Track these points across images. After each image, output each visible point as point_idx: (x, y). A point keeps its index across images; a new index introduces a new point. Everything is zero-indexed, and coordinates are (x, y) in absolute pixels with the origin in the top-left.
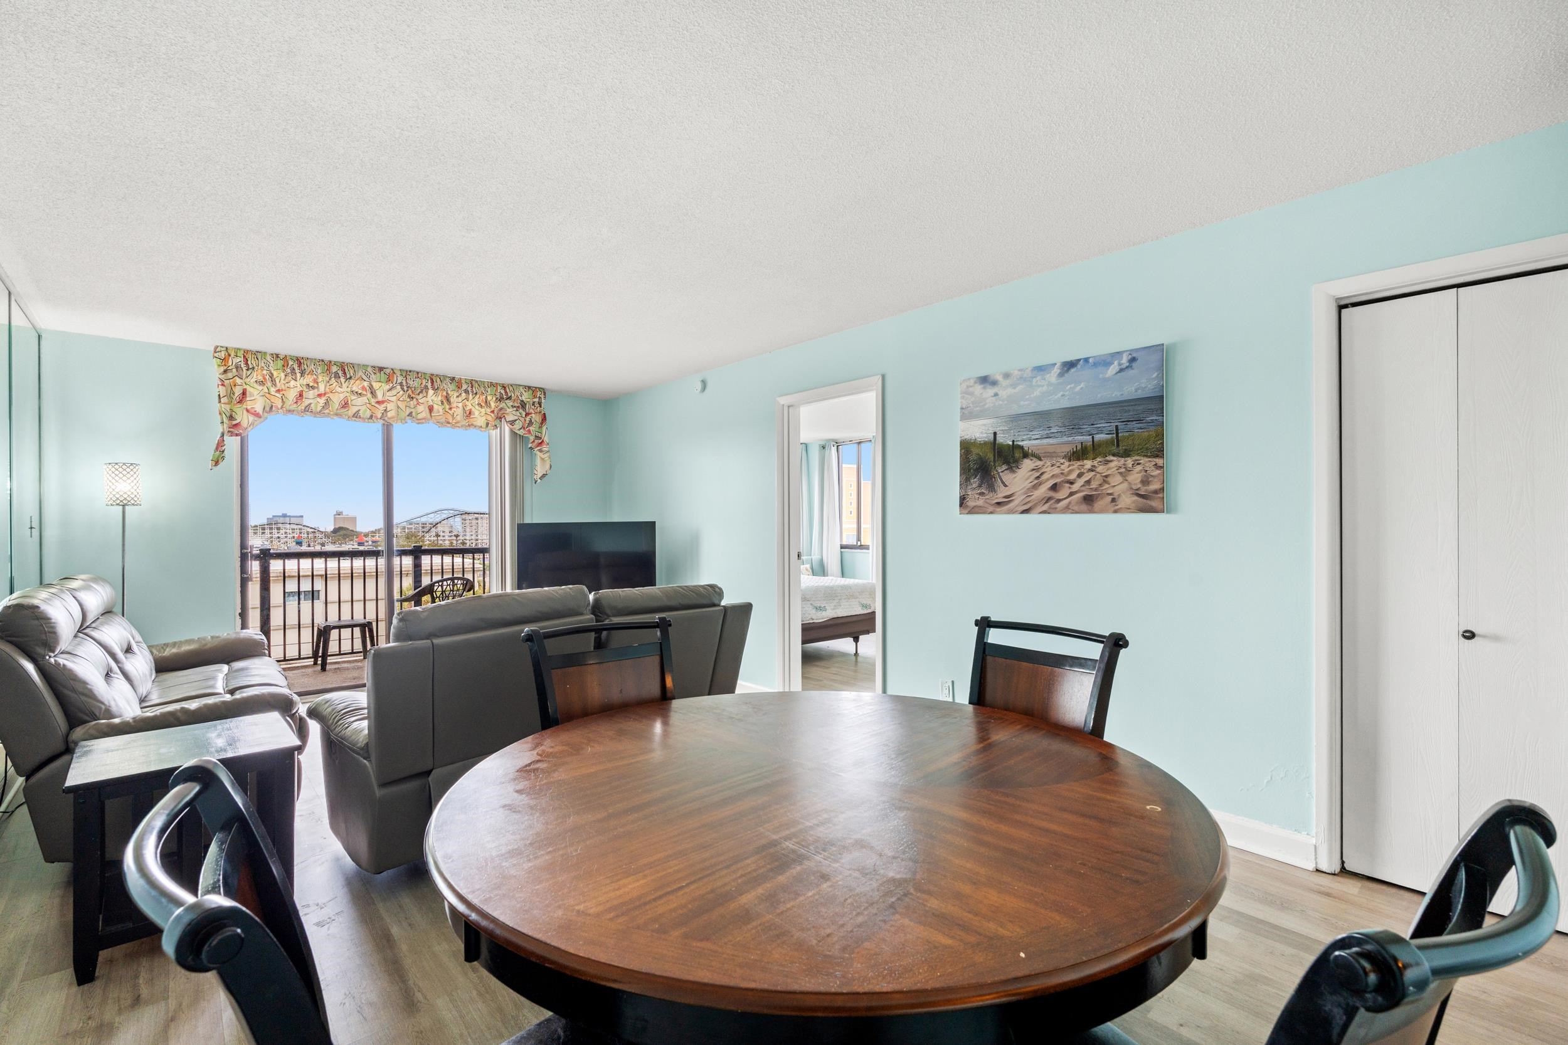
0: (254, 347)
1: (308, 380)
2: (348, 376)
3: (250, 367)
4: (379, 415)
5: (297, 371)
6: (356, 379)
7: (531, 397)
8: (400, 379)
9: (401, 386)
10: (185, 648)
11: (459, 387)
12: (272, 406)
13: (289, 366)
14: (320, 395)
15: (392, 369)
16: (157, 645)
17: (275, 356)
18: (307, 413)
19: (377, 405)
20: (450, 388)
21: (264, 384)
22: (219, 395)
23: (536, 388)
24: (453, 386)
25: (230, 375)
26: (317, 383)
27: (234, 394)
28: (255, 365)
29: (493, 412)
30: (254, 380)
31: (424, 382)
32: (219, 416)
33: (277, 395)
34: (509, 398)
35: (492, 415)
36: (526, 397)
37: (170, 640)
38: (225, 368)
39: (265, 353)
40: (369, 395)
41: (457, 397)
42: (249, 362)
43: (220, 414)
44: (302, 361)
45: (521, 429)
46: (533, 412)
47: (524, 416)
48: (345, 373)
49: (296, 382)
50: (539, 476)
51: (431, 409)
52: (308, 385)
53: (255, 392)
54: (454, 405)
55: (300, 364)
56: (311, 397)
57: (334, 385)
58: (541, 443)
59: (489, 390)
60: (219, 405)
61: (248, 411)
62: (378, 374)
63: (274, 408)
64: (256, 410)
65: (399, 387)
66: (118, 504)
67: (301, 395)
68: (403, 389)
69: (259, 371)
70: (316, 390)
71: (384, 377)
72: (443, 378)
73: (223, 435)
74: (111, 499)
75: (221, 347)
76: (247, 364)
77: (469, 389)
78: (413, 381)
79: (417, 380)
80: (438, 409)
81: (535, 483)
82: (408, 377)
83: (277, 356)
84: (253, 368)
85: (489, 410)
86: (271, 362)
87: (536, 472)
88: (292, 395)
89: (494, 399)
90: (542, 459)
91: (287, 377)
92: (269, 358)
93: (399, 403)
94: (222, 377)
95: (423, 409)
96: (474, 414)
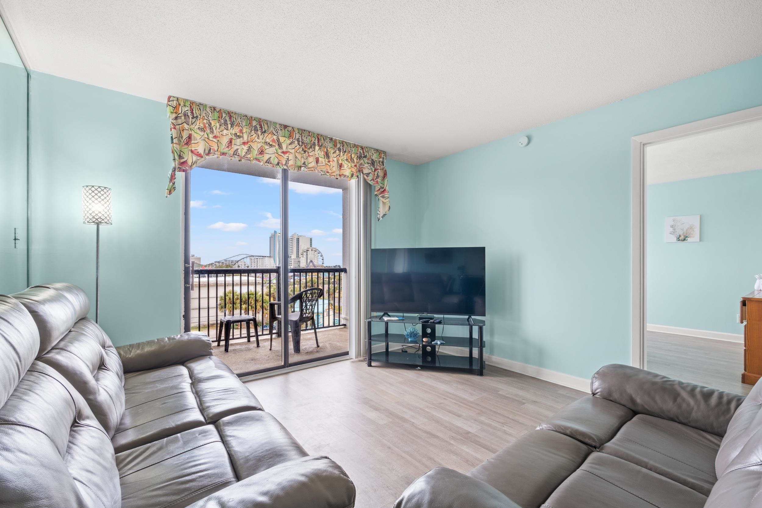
0: (198, 100)
1: (236, 130)
2: (264, 130)
3: (195, 116)
4: (284, 163)
5: (229, 122)
6: (269, 133)
7: (378, 157)
8: (298, 136)
9: (298, 141)
10: (147, 349)
11: (335, 146)
12: (210, 150)
13: (223, 118)
14: (244, 143)
15: (293, 128)
16: (124, 347)
17: (212, 109)
18: (235, 156)
19: (282, 155)
20: (329, 145)
21: (204, 131)
22: (172, 137)
23: (381, 151)
24: (331, 145)
25: (179, 121)
26: (243, 133)
27: (182, 137)
28: (198, 115)
29: (356, 166)
30: (197, 127)
31: (313, 139)
32: (172, 155)
33: (214, 140)
34: (365, 157)
35: (356, 168)
36: (375, 157)
37: (134, 342)
38: (176, 115)
39: (206, 106)
40: (277, 147)
41: (333, 153)
42: (194, 112)
43: (173, 152)
44: (232, 115)
45: (372, 180)
46: (379, 168)
47: (374, 171)
48: (261, 127)
49: (228, 131)
50: (381, 215)
51: (317, 161)
52: (236, 134)
53: (198, 137)
54: (331, 159)
55: (230, 117)
56: (238, 144)
57: (254, 136)
58: (383, 191)
59: (353, 149)
60: (171, 145)
61: (192, 151)
62: (284, 131)
63: (212, 151)
64: (198, 151)
65: (296, 142)
66: (94, 222)
67: (231, 142)
68: (299, 144)
69: (201, 120)
70: (241, 139)
71: (287, 134)
72: (325, 138)
73: (174, 170)
74: (88, 217)
75: (173, 97)
76: (192, 113)
77: (341, 147)
78: (306, 138)
79: (309, 137)
80: (322, 161)
81: (378, 220)
82: (303, 134)
83: (214, 109)
84: (197, 117)
85: (353, 165)
86: (210, 113)
87: (379, 213)
88: (225, 141)
89: (356, 157)
90: (384, 203)
91: (221, 127)
92: (208, 110)
93: (297, 154)
94: (174, 121)
95: (313, 160)
96: (344, 167)
